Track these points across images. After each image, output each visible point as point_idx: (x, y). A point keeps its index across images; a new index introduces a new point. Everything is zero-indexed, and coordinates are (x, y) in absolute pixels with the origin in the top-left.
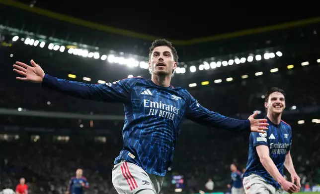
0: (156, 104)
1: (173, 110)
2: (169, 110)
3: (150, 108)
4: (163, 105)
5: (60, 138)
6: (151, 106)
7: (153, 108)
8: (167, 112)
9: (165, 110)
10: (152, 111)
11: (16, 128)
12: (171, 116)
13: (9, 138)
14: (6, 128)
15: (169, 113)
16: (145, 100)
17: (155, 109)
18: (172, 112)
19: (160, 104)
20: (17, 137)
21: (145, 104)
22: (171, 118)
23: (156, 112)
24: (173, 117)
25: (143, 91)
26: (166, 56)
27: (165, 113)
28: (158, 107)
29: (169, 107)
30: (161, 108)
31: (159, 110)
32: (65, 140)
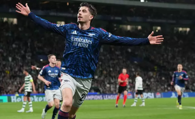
0: (77, 39)
1: (87, 42)
2: (84, 42)
3: (74, 41)
4: (81, 39)
5: (181, 29)
6: (75, 41)
7: (75, 42)
8: (83, 44)
9: (82, 42)
10: (75, 43)
11: (138, 19)
12: (85, 45)
13: (132, 29)
14: (129, 19)
15: (84, 44)
16: (72, 37)
17: (76, 42)
18: (87, 43)
19: (80, 39)
20: (140, 27)
21: (72, 39)
22: (86, 46)
23: (77, 44)
24: (87, 46)
25: (72, 32)
26: (84, 12)
27: (82, 44)
28: (78, 41)
29: (84, 41)
30: (79, 41)
31: (78, 42)
32: (186, 31)
